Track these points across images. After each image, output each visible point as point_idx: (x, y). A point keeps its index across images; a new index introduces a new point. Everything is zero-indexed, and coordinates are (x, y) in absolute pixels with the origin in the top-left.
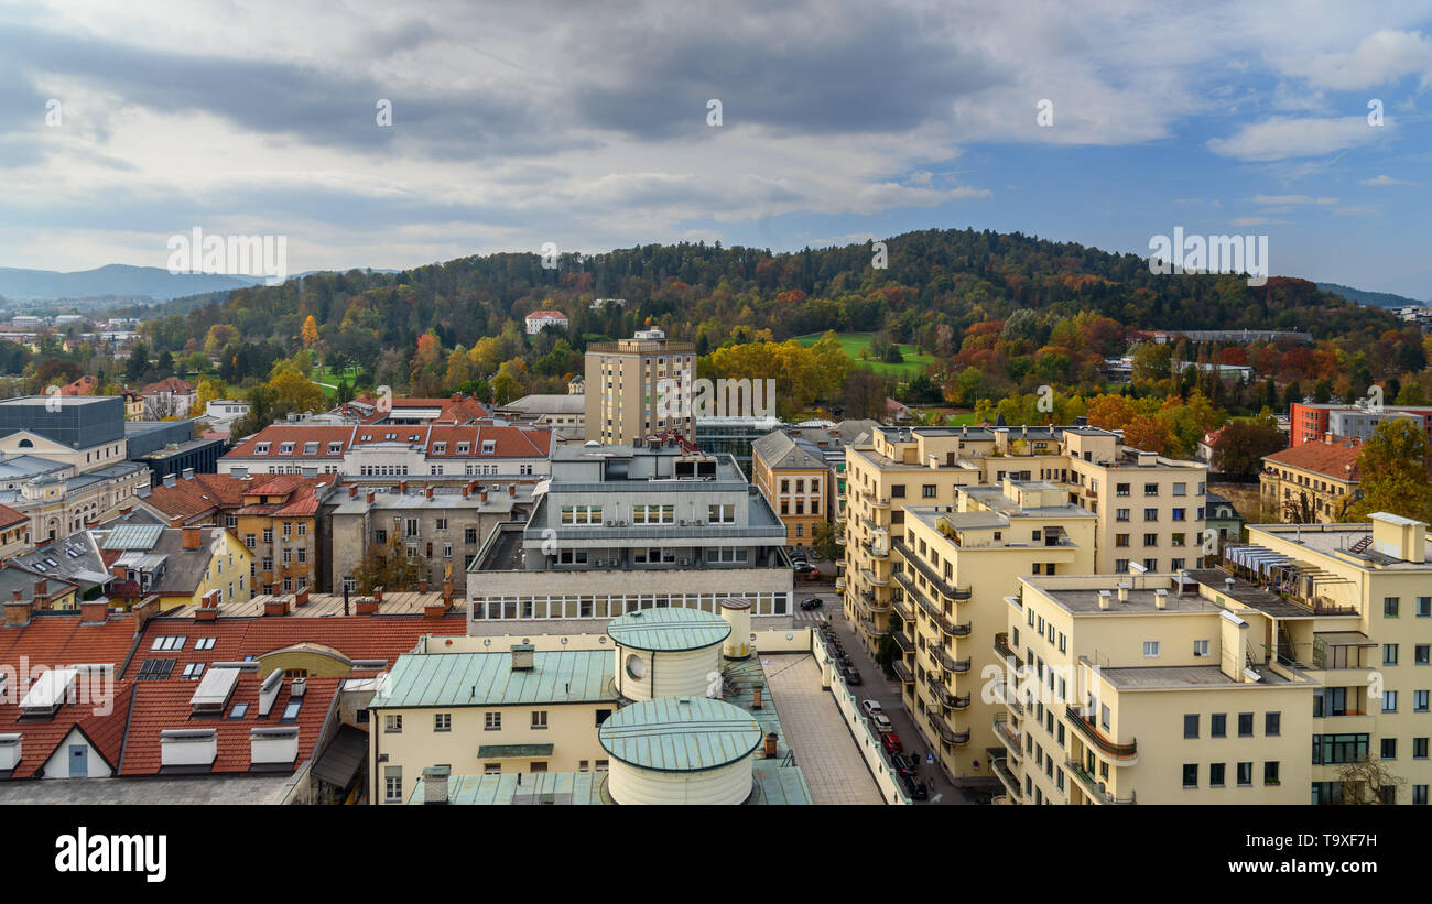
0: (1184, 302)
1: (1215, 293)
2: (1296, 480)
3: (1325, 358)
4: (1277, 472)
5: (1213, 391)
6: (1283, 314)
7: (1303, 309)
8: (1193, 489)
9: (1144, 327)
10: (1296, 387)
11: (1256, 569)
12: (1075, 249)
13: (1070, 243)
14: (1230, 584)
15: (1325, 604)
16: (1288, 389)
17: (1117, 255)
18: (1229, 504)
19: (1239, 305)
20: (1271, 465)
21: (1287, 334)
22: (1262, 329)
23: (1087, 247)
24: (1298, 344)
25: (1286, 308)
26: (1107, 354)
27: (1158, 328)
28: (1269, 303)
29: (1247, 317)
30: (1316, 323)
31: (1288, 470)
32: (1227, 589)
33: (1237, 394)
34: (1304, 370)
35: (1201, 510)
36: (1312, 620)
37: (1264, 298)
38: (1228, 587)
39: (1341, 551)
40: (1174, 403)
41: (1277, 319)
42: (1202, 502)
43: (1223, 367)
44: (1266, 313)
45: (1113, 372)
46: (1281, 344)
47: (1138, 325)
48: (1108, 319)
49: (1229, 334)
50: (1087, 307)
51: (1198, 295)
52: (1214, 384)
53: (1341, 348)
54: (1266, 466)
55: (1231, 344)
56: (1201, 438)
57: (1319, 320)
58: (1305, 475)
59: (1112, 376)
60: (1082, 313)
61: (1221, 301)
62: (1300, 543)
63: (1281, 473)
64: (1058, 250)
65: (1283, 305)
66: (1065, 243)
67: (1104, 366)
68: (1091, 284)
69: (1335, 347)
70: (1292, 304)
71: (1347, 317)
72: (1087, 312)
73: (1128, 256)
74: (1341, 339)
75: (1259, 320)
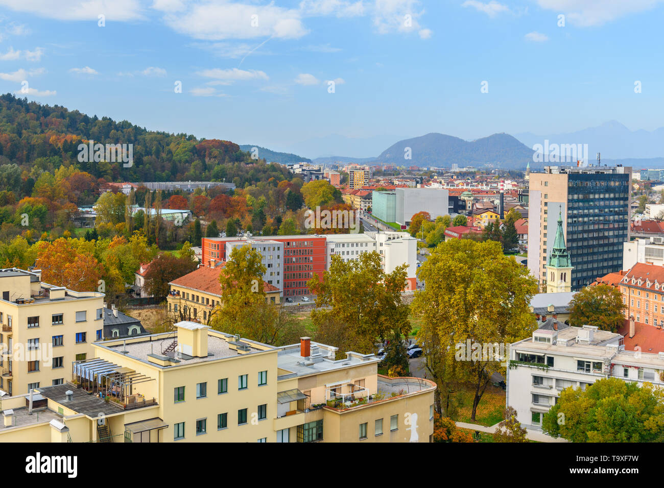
0: (145, 158)
1: (170, 152)
2: (190, 298)
3: (238, 202)
4: (178, 293)
5: (157, 230)
6: (216, 168)
7: (230, 165)
8: (92, 315)
9: (114, 179)
10: (214, 224)
11: (92, 380)
12: (61, 112)
13: (56, 106)
14: (69, 396)
15: (139, 400)
16: (209, 227)
17: (96, 118)
18: (138, 323)
19: (187, 161)
20: (175, 288)
21: (219, 183)
22: (202, 181)
23: (70, 110)
24: (224, 191)
25: (218, 164)
26: (81, 203)
27: (126, 180)
28: (207, 160)
29: (192, 171)
30: (238, 175)
31: (186, 291)
32: (66, 400)
33: (174, 233)
34: (225, 212)
35: (99, 332)
36: (124, 415)
37: (205, 156)
38: (67, 398)
39: (152, 355)
40: (119, 242)
41: (213, 172)
42: (100, 325)
43: (164, 211)
44: (205, 167)
45: (85, 219)
46: (212, 192)
47: (110, 178)
48: (84, 173)
49: (178, 185)
50: (68, 162)
51: (158, 153)
52: (157, 225)
53: (250, 194)
54: (172, 290)
55: (178, 192)
56: (136, 270)
57: (240, 173)
58: (196, 294)
59: (84, 221)
60: (62, 167)
61: (174, 158)
62: (125, 353)
63: (181, 294)
64: (45, 111)
65: (217, 162)
66: (52, 105)
67: (77, 213)
68: (71, 142)
69: (247, 194)
70: (222, 161)
71: (258, 170)
72: (67, 167)
73: (104, 119)
74: (253, 187)
75: (201, 173)
